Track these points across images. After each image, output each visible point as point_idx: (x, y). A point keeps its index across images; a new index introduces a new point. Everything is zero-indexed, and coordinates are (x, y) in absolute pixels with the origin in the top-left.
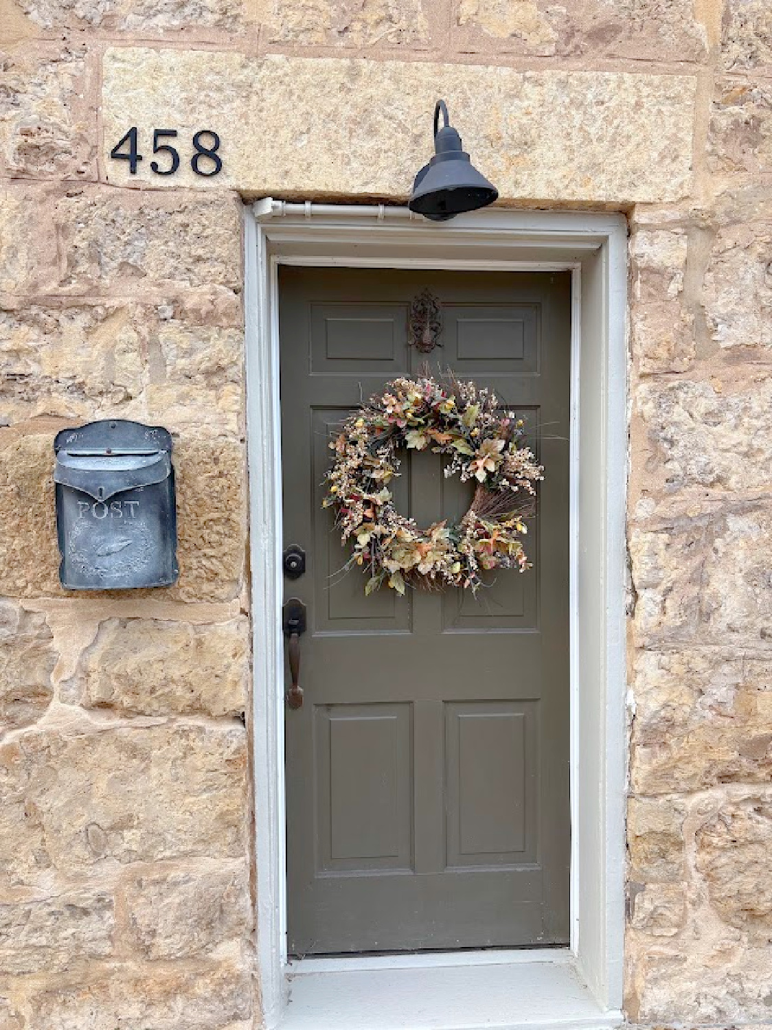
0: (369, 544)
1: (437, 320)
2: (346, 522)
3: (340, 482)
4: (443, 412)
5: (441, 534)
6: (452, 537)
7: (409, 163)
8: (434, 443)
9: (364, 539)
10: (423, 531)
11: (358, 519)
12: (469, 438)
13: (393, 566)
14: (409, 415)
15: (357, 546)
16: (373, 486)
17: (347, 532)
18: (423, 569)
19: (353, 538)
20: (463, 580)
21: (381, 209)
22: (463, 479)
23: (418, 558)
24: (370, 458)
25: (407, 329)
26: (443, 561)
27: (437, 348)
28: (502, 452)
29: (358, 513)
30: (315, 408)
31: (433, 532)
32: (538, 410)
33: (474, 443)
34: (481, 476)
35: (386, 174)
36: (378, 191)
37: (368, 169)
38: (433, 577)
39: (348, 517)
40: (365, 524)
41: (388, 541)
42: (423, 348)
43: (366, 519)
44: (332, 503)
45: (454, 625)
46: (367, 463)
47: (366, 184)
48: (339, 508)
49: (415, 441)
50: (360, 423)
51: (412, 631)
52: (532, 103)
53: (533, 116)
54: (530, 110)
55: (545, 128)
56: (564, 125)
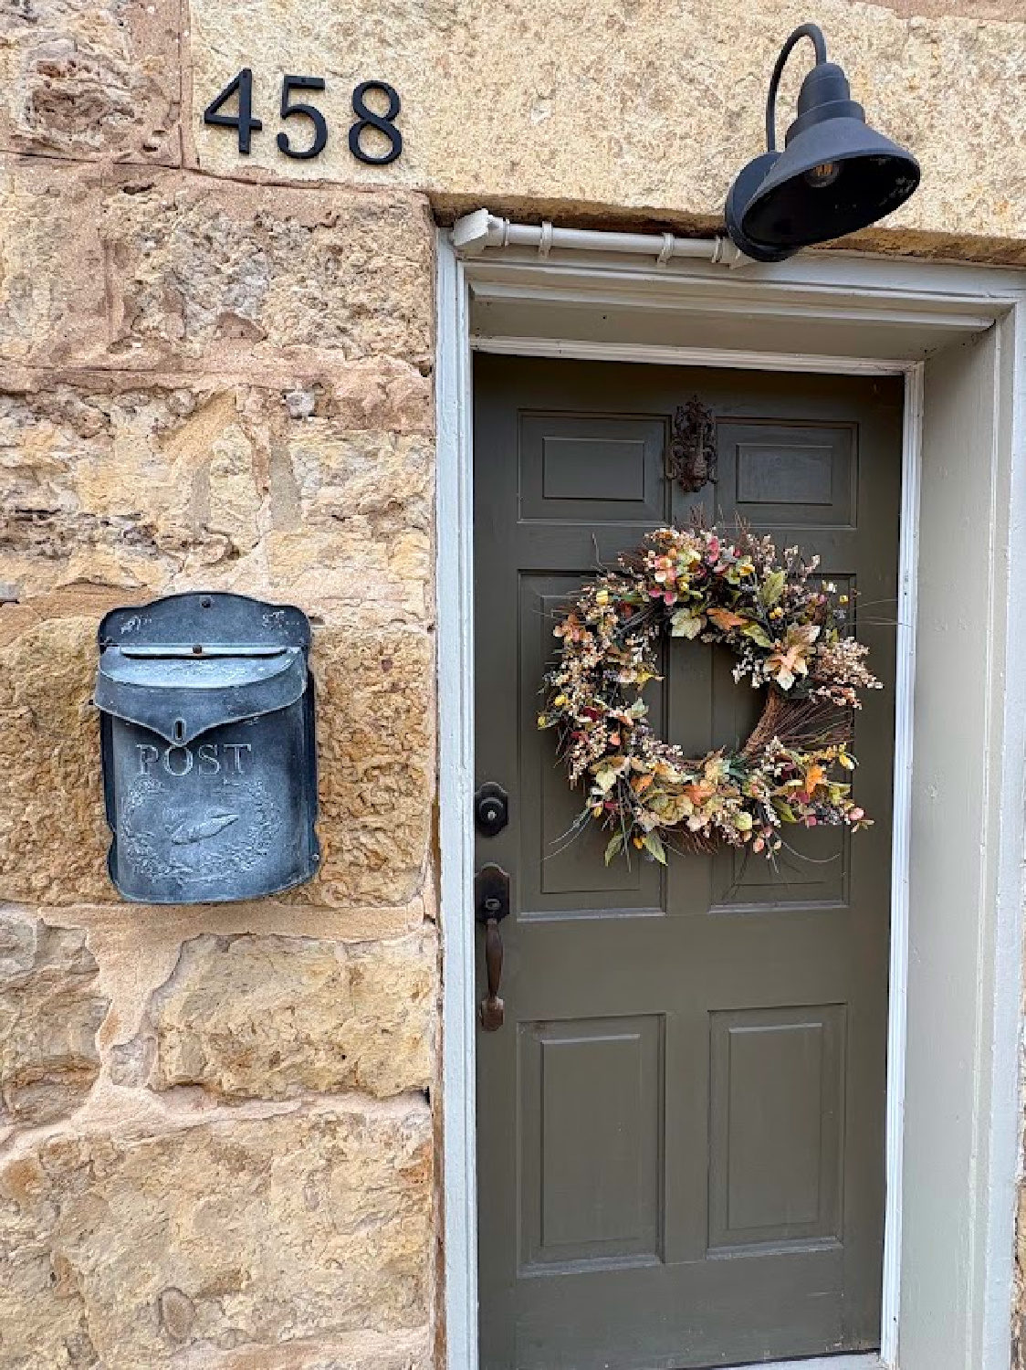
0: (614, 788)
1: (710, 443)
2: (577, 753)
3: (569, 690)
4: (732, 581)
5: (717, 768)
6: (734, 772)
7: (720, 159)
8: (710, 628)
9: (606, 780)
10: (694, 760)
11: (598, 750)
12: (766, 622)
13: (648, 821)
14: (685, 586)
15: (595, 791)
16: (620, 696)
17: (578, 767)
18: (694, 825)
19: (588, 779)
20: (753, 840)
21: (667, 242)
22: (755, 684)
23: (687, 807)
24: (616, 651)
25: (663, 455)
26: (724, 812)
27: (708, 482)
28: (814, 644)
29: (598, 741)
30: (524, 573)
31: (706, 766)
32: (852, 579)
33: (776, 630)
34: (785, 680)
35: (681, 177)
36: (669, 206)
37: (653, 166)
38: (707, 834)
39: (581, 743)
40: (610, 758)
41: (645, 782)
42: (690, 483)
43: (611, 750)
44: (555, 722)
45: (726, 899)
46: (610, 660)
47: (650, 190)
48: (566, 732)
49: (685, 626)
50: (602, 596)
51: (665, 911)
52: (917, 70)
53: (921, 92)
54: (916, 82)
55: (940, 113)
56: (970, 110)
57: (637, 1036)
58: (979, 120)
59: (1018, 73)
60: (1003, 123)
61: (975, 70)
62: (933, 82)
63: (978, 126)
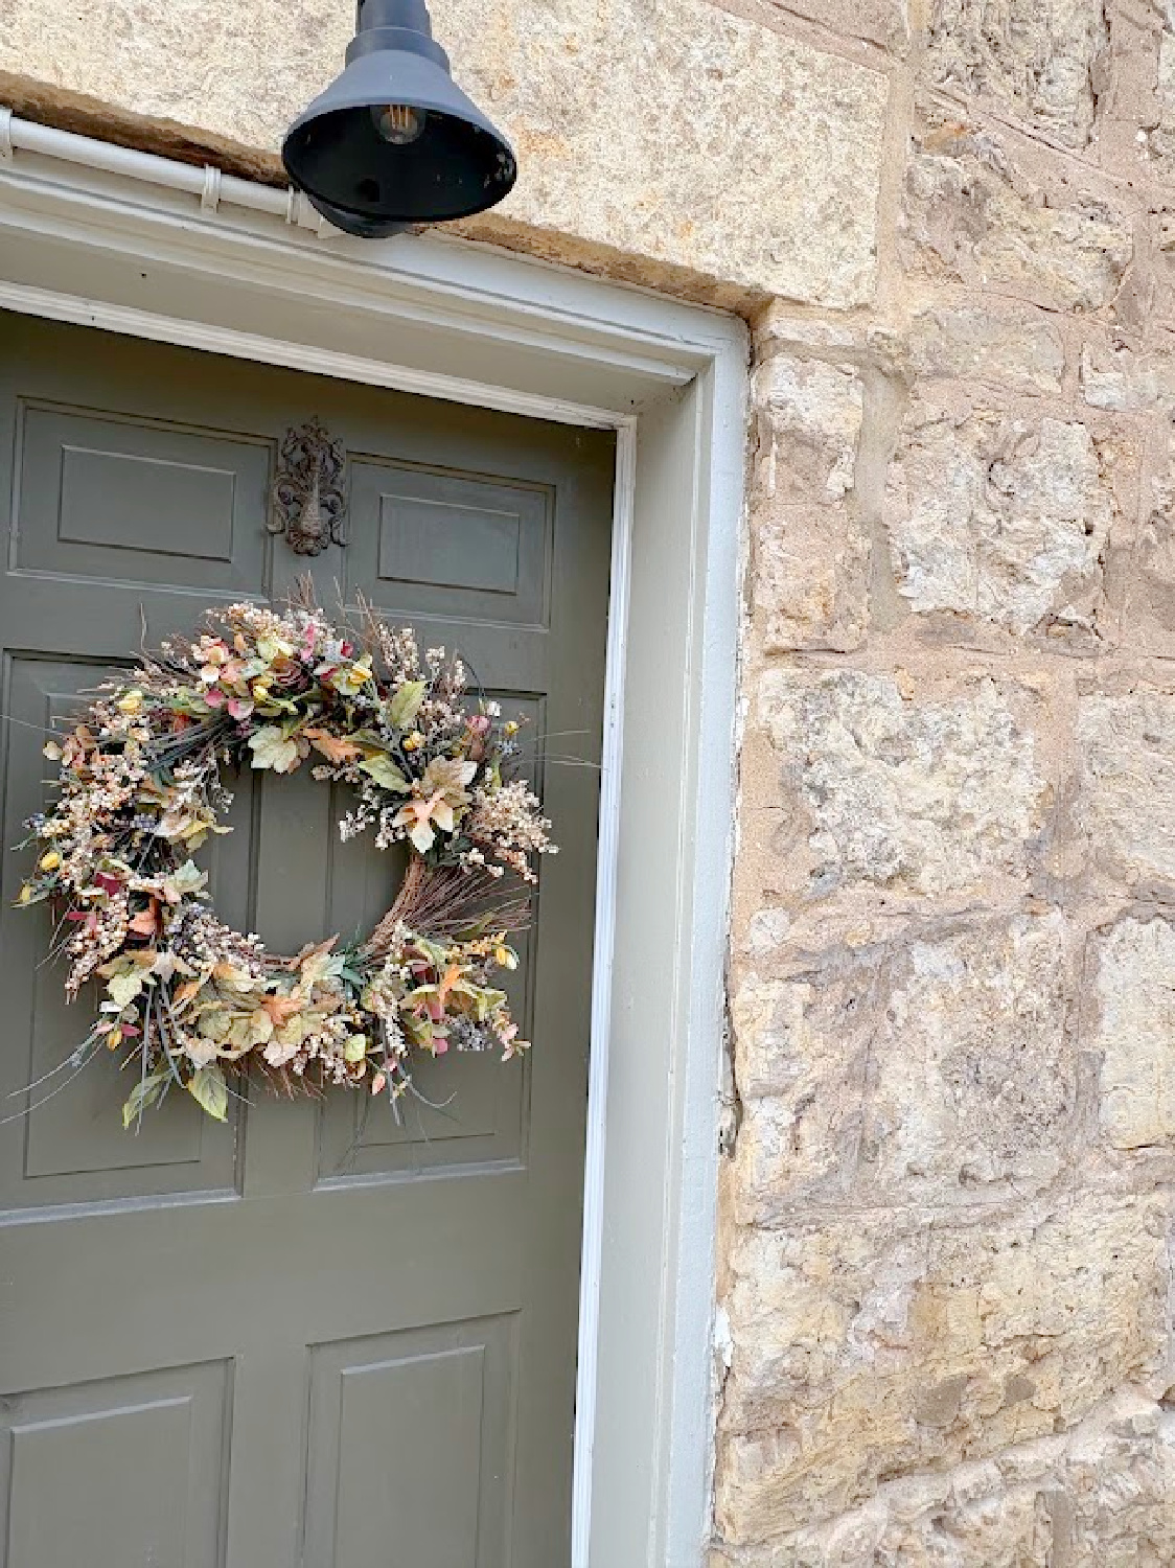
0: (139, 1001)
1: (337, 488)
2: (79, 946)
3: (67, 843)
4: (344, 691)
5: (323, 968)
6: (348, 974)
7: (289, 78)
8: (316, 758)
9: (124, 990)
10: (283, 960)
11: (112, 939)
12: (399, 753)
13: (201, 1052)
14: (261, 692)
15: (106, 1007)
16: (160, 855)
17: (83, 966)
18: (275, 1056)
19: (97, 987)
20: (371, 1073)
21: (210, 178)
22: (381, 844)
23: (264, 1031)
24: (157, 787)
25: (267, 497)
26: (324, 1035)
27: (332, 546)
28: (468, 788)
29: (113, 923)
30: (18, 655)
31: (305, 965)
32: (542, 700)
33: (411, 766)
34: (423, 840)
35: (226, 87)
36: (205, 125)
37: (179, 62)
38: (298, 1069)
39: (86, 932)
40: (131, 954)
41: (188, 993)
42: (301, 544)
43: (134, 942)
44: (44, 895)
45: (340, 1168)
46: (145, 798)
47: (175, 98)
48: (64, 909)
49: (272, 752)
50: (132, 700)
51: (241, 1193)
52: (579, 29)
53: (582, 57)
54: (575, 43)
55: (606, 91)
56: (645, 97)
57: (186, 1399)
58: (655, 112)
59: (706, 66)
60: (687, 123)
61: (652, 48)
62: (597, 48)
63: (654, 119)
